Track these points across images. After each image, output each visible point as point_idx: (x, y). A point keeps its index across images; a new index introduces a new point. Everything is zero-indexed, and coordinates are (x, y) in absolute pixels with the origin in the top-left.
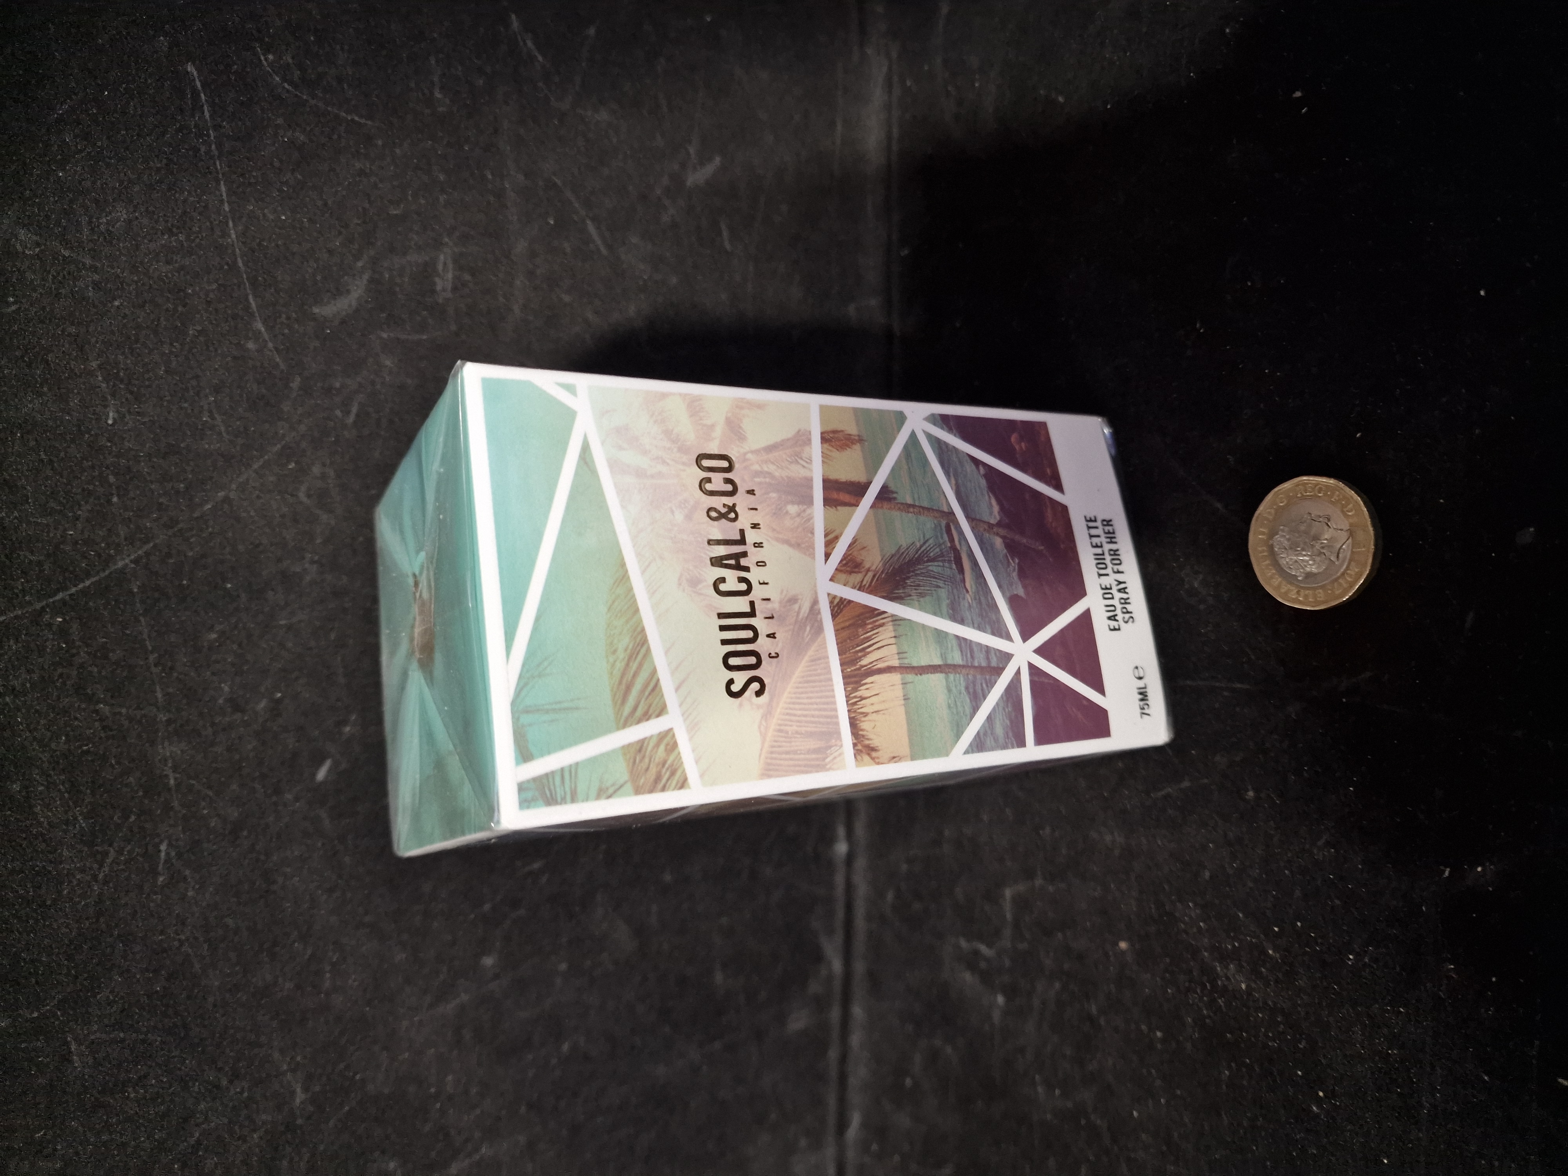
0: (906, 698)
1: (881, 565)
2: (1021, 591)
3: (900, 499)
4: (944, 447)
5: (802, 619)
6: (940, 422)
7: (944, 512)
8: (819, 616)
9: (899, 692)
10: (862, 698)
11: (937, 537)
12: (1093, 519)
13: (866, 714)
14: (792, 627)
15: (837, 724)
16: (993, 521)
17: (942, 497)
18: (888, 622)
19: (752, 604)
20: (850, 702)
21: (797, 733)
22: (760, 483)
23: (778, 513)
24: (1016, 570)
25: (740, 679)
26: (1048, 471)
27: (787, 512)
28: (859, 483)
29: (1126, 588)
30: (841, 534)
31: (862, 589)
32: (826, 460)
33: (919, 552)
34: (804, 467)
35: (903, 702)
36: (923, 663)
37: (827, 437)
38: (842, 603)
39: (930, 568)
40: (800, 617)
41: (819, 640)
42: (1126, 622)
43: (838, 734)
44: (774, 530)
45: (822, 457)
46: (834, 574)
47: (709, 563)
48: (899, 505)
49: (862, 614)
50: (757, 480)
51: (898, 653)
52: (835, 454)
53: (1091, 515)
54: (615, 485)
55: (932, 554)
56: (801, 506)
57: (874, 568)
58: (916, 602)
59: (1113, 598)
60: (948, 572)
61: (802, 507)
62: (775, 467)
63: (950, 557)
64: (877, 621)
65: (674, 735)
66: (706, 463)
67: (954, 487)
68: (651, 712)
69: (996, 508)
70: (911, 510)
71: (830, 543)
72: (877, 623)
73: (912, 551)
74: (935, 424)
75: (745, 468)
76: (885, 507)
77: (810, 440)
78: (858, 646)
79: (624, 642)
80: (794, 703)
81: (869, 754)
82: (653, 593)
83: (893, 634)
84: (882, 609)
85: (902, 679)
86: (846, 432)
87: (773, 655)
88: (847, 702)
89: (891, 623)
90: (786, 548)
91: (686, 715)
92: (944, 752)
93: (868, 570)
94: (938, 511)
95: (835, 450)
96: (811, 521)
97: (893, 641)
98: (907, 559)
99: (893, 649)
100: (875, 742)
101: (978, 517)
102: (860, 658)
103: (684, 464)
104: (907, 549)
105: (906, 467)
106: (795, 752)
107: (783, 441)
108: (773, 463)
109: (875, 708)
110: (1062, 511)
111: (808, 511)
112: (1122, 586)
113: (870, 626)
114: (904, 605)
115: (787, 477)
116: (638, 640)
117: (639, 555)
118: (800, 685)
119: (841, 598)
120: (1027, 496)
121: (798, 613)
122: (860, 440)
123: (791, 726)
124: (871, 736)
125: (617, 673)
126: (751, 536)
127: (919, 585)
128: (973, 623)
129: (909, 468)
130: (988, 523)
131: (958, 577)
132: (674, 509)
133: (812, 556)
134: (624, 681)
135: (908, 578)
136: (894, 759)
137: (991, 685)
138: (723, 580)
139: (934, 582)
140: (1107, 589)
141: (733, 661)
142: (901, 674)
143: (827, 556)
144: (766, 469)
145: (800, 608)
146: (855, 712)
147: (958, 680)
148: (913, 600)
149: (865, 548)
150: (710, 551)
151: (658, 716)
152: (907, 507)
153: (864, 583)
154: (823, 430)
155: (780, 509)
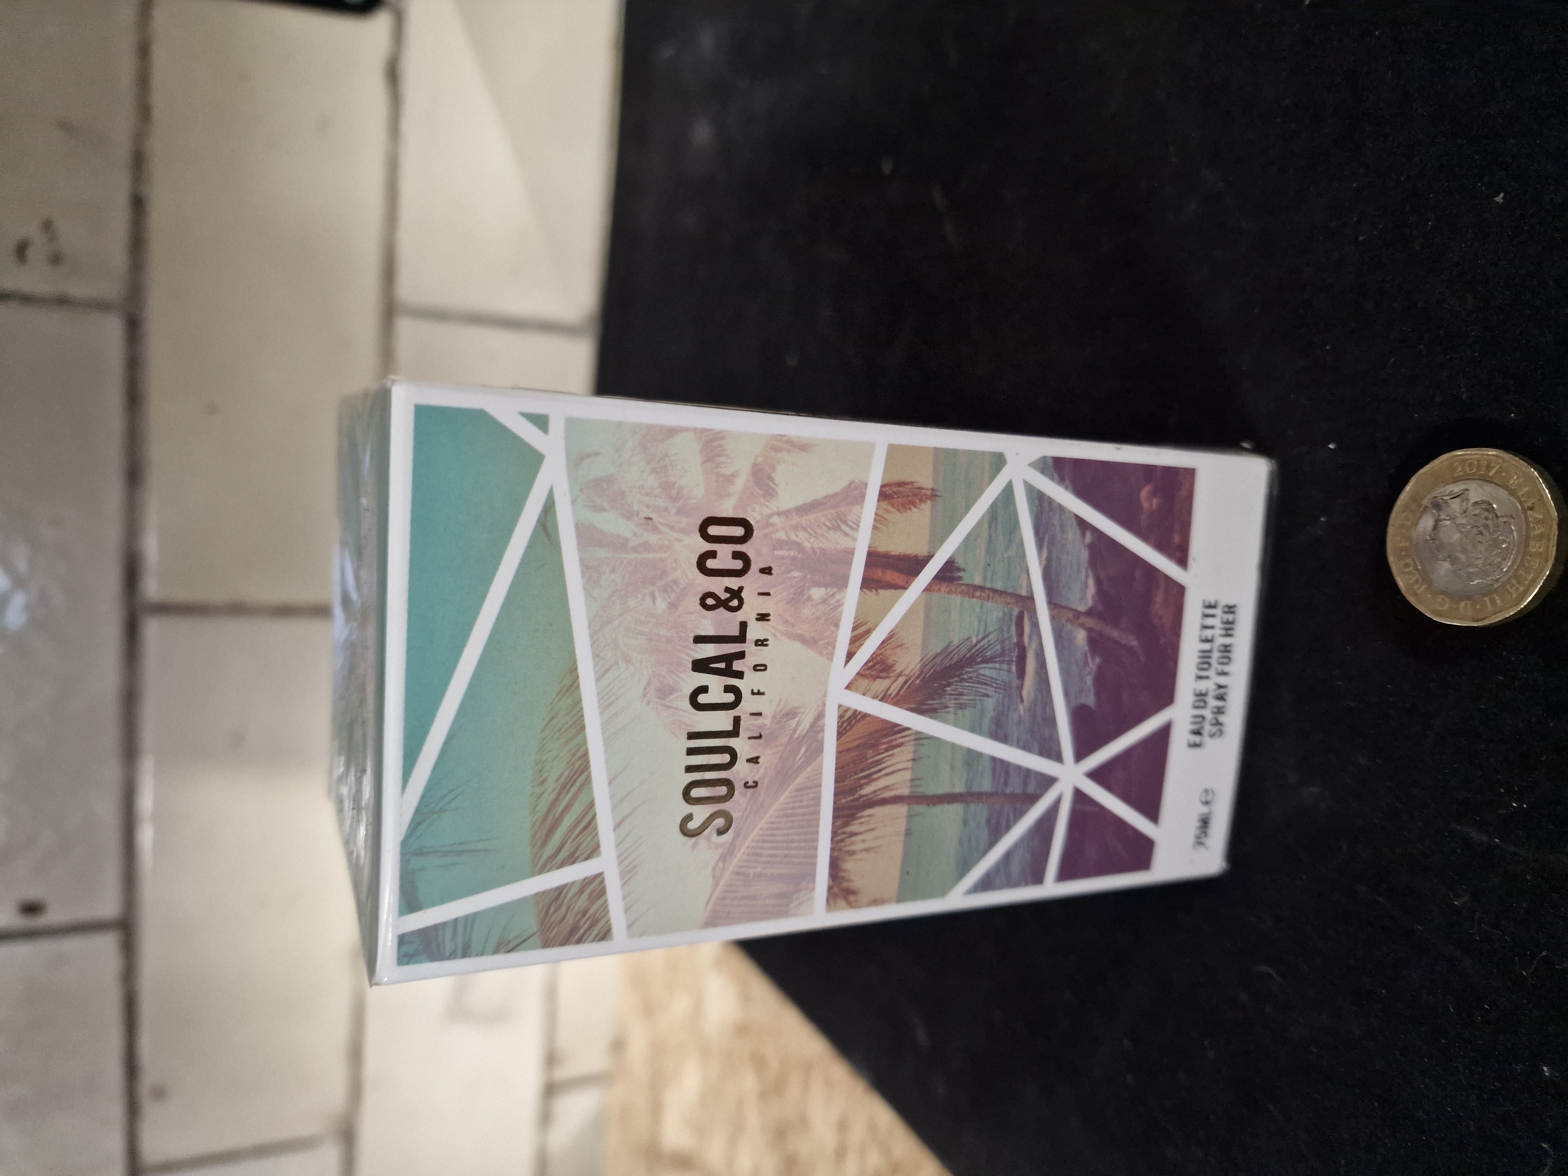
0: (908, 833)
1: (919, 666)
2: (1090, 700)
3: (966, 580)
4: (1046, 505)
5: (799, 737)
6: (1052, 470)
7: (1021, 596)
8: (821, 735)
9: (902, 825)
10: (853, 834)
11: (1001, 630)
12: (1213, 604)
13: (853, 853)
14: (782, 748)
15: (814, 864)
16: (1082, 608)
17: (1025, 576)
18: (910, 741)
19: (737, 720)
20: (836, 839)
21: (760, 875)
22: (782, 558)
23: (798, 598)
24: (1093, 673)
25: (701, 813)
26: (1177, 539)
27: (809, 598)
28: (916, 556)
29: (1225, 694)
30: (876, 626)
31: (886, 698)
32: (878, 525)
33: (973, 651)
34: (846, 534)
35: (902, 838)
36: (940, 791)
37: (888, 490)
38: (855, 717)
39: (982, 672)
40: (796, 736)
41: (815, 764)
42: (1212, 736)
43: (811, 876)
44: (786, 621)
45: (875, 520)
46: (854, 680)
47: (691, 666)
48: (963, 587)
49: (878, 731)
50: (777, 553)
51: (912, 780)
52: (895, 516)
53: (1212, 599)
54: (581, 560)
55: (988, 654)
56: (829, 589)
57: (907, 672)
58: (952, 716)
59: (1204, 707)
60: (1004, 676)
61: (831, 591)
62: (807, 535)
63: (1012, 657)
64: (895, 739)
65: (603, 881)
66: (713, 530)
67: (1044, 562)
68: (576, 855)
69: (1091, 590)
70: (978, 594)
71: (857, 640)
72: (894, 743)
73: (963, 650)
74: (1043, 472)
75: (766, 536)
76: (943, 590)
77: (863, 497)
78: (863, 770)
79: (557, 771)
80: (764, 842)
81: (846, 898)
82: (607, 707)
83: (911, 756)
84: (906, 724)
85: (909, 811)
86: (916, 485)
87: (751, 784)
88: (832, 839)
89: (912, 743)
90: (798, 645)
91: (621, 858)
92: (942, 892)
93: (900, 675)
94: (1013, 595)
95: (895, 510)
96: (840, 609)
97: (910, 764)
98: (955, 659)
99: (907, 775)
100: (857, 883)
101: (1064, 603)
102: (861, 787)
103: (682, 531)
104: (958, 646)
105: (985, 535)
106: (754, 897)
107: (826, 497)
108: (804, 529)
109: (867, 845)
110: (1178, 592)
111: (838, 597)
112: (1222, 691)
113: (884, 746)
114: (935, 718)
115: (821, 549)
116: (576, 767)
117: (596, 656)
118: (777, 820)
119: (855, 711)
120: (1138, 574)
121: (795, 730)
122: (934, 495)
123: (756, 867)
124: (853, 877)
125: (543, 805)
126: (755, 631)
127: (961, 694)
128: (1018, 742)
129: (990, 536)
130: (1077, 611)
131: (1015, 682)
132: (657, 594)
133: (830, 656)
134: (550, 818)
135: (949, 685)
136: (876, 902)
137: (1019, 814)
138: (704, 689)
139: (983, 689)
140: (1201, 696)
141: (696, 793)
142: (909, 804)
143: (850, 655)
144: (793, 538)
145: (798, 724)
146: (840, 850)
147: (980, 811)
148: (949, 712)
149: (902, 645)
150: (694, 651)
151: (587, 859)
152: (973, 590)
153: (889, 692)
154: (886, 482)
155: (802, 593)
